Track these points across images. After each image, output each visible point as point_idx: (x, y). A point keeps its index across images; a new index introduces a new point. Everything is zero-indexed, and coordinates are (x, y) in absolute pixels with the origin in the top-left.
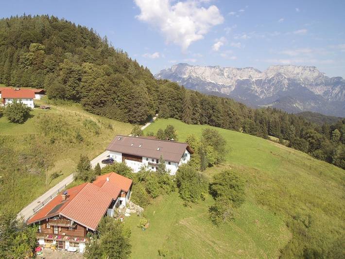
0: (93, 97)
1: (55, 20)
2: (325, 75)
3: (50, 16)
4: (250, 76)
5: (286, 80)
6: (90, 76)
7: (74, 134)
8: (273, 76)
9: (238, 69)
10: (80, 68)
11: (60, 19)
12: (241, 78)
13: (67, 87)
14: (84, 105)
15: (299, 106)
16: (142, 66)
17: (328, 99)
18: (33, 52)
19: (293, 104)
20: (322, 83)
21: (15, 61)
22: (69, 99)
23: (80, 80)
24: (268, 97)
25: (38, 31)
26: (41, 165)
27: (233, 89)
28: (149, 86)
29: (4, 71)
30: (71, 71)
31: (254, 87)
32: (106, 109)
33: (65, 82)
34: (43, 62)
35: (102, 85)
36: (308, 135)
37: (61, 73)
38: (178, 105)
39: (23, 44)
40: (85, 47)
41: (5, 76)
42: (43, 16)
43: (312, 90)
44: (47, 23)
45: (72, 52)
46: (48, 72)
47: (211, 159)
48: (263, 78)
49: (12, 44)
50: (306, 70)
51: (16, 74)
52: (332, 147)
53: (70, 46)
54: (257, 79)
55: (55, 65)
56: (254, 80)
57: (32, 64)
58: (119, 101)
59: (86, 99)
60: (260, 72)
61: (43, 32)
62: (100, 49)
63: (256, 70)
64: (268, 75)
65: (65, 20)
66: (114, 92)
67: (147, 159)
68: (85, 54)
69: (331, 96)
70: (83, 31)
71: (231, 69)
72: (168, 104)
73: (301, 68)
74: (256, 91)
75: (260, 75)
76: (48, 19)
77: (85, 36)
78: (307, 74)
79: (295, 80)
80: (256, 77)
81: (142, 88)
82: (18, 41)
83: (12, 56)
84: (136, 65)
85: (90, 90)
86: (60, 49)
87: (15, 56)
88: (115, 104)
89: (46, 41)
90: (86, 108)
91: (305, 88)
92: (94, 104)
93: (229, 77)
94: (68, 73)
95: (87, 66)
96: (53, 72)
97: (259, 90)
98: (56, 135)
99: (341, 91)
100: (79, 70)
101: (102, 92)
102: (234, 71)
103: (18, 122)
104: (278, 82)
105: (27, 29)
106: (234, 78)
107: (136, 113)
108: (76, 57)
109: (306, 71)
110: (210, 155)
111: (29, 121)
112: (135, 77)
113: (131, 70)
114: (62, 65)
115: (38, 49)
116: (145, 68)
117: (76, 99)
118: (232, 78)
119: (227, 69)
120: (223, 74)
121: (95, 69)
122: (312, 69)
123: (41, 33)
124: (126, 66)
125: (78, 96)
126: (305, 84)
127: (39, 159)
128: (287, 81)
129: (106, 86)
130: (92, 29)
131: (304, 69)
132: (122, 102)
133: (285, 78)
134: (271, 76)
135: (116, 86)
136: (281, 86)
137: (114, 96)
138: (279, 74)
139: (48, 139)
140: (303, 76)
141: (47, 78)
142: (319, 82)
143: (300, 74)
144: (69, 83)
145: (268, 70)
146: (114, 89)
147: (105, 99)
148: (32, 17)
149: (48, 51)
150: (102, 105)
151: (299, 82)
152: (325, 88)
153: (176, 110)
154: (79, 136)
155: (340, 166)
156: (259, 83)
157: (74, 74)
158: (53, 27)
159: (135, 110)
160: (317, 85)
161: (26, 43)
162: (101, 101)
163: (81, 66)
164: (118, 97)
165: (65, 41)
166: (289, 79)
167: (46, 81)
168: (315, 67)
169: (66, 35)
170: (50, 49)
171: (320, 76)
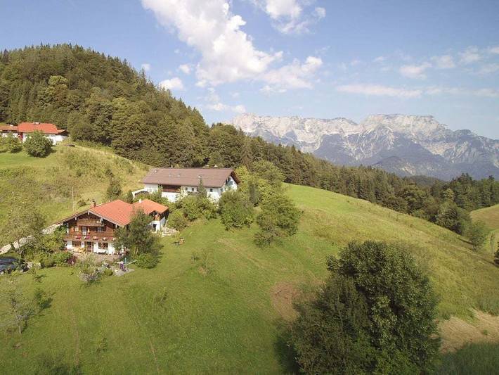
0: (126, 137)
1: (80, 49)
2: (446, 127)
3: (73, 46)
4: (341, 130)
5: (391, 134)
6: (123, 112)
7: (103, 169)
8: (373, 129)
9: (325, 120)
10: (110, 103)
11: (85, 48)
12: (328, 132)
13: (94, 126)
14: (116, 147)
15: (409, 170)
16: (189, 107)
17: (450, 161)
18: (54, 86)
19: (401, 166)
20: (442, 139)
21: (31, 98)
22: (97, 141)
23: (110, 118)
24: (366, 159)
25: (59, 61)
26: (67, 195)
27: (317, 147)
28: (196, 127)
29: (18, 110)
30: (99, 108)
31: (347, 145)
32: (143, 152)
33: (92, 121)
34: (65, 98)
35: (137, 122)
36: (407, 192)
37: (88, 110)
38: (234, 153)
39: (41, 77)
40: (117, 82)
41: (19, 116)
42: (65, 44)
43: (428, 148)
44: (70, 53)
45: (101, 86)
46: (72, 109)
47: (263, 193)
48: (360, 133)
49: (27, 77)
50: (419, 120)
51: (32, 113)
52: (436, 206)
53: (98, 79)
54: (350, 134)
55: (80, 102)
56: (347, 135)
57: (51, 101)
58: (158, 143)
59: (118, 140)
60: (356, 124)
61: (65, 64)
62: (136, 85)
63: (350, 122)
64: (367, 128)
65: (92, 50)
66: (152, 132)
67: (186, 189)
68: (115, 88)
69: (455, 155)
70: (114, 63)
71: (314, 121)
72: (221, 151)
73: (412, 118)
74: (350, 151)
75: (355, 128)
76: (71, 48)
77: (117, 68)
78: (421, 125)
79: (404, 134)
80: (349, 131)
81: (187, 128)
82: (35, 74)
83: (27, 92)
84: (181, 105)
85: (123, 129)
86: (87, 82)
87: (32, 92)
88: (153, 148)
89: (69, 73)
90: (118, 151)
91: (418, 145)
92: (128, 146)
93: (312, 132)
94: (96, 110)
95: (119, 102)
96: (78, 110)
97: (353, 148)
98: (82, 169)
99: (469, 149)
100: (110, 106)
101: (137, 132)
102: (319, 123)
103: (38, 155)
104: (380, 138)
105: (46, 59)
106: (319, 133)
107: (179, 157)
108: (106, 91)
109: (419, 122)
110: (262, 189)
111: (51, 156)
112: (179, 118)
113: (175, 110)
114: (88, 101)
115: (59, 83)
116: (192, 109)
117: (105, 141)
118: (316, 133)
119: (309, 121)
120: (304, 128)
121: (128, 105)
122: (428, 119)
123: (63, 65)
124: (168, 105)
125: (108, 137)
126: (418, 140)
127: (63, 191)
128: (393, 137)
129: (143, 124)
130: (125, 60)
131: (417, 119)
132: (162, 144)
133: (390, 132)
134: (370, 129)
135: (155, 124)
136: (385, 143)
137: (153, 136)
138: (382, 127)
139: (73, 173)
140: (416, 129)
141: (70, 118)
142: (438, 137)
143: (411, 127)
144: (97, 122)
145: (366, 120)
146: (152, 128)
147: (141, 141)
148: (51, 47)
149: (72, 85)
150: (137, 148)
151: (409, 137)
152: (447, 146)
153: (232, 160)
154: (109, 171)
155: (444, 226)
156: (353, 138)
157: (103, 110)
158: (77, 57)
159: (178, 153)
160: (435, 141)
161: (45, 76)
162: (136, 142)
163: (112, 101)
164: (157, 137)
165: (92, 74)
166: (395, 134)
167: (69, 120)
168: (431, 117)
169: (93, 66)
170: (74, 83)
171: (440, 129)
